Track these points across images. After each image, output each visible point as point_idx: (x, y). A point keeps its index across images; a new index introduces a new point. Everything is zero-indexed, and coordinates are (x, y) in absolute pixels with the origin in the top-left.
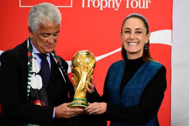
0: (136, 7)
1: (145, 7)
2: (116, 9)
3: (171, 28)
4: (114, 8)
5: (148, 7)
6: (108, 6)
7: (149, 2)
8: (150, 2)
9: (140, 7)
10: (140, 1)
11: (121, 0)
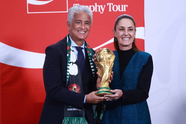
0: (117, 10)
1: (124, 10)
2: (102, 12)
3: (144, 26)
4: (100, 12)
5: (126, 10)
6: (95, 10)
7: (126, 7)
8: (127, 6)
9: (120, 10)
10: (119, 6)
11: (105, 6)
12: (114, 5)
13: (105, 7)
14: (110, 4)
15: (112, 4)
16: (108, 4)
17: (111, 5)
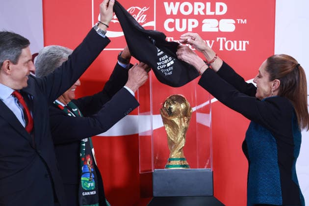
0: (232, 49)
1: (242, 49)
5: (246, 49)
7: (246, 43)
8: (248, 42)
9: (236, 49)
10: (235, 42)
11: (213, 41)
12: (227, 40)
13: (214, 43)
14: (221, 39)
15: (225, 39)
16: (218, 39)
17: (223, 40)
